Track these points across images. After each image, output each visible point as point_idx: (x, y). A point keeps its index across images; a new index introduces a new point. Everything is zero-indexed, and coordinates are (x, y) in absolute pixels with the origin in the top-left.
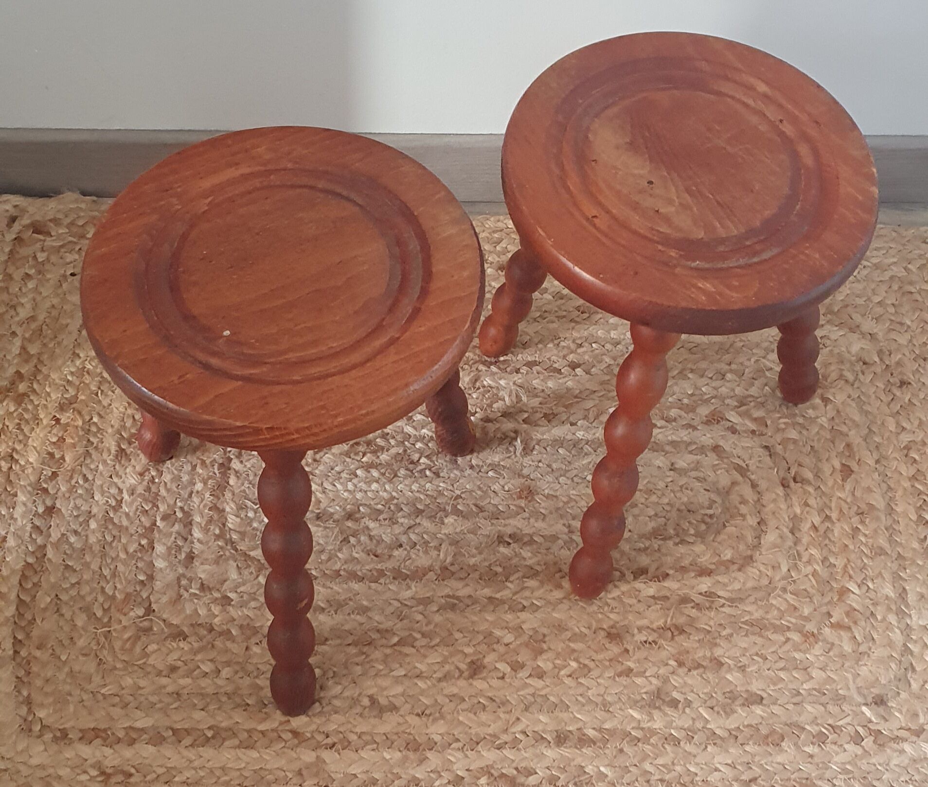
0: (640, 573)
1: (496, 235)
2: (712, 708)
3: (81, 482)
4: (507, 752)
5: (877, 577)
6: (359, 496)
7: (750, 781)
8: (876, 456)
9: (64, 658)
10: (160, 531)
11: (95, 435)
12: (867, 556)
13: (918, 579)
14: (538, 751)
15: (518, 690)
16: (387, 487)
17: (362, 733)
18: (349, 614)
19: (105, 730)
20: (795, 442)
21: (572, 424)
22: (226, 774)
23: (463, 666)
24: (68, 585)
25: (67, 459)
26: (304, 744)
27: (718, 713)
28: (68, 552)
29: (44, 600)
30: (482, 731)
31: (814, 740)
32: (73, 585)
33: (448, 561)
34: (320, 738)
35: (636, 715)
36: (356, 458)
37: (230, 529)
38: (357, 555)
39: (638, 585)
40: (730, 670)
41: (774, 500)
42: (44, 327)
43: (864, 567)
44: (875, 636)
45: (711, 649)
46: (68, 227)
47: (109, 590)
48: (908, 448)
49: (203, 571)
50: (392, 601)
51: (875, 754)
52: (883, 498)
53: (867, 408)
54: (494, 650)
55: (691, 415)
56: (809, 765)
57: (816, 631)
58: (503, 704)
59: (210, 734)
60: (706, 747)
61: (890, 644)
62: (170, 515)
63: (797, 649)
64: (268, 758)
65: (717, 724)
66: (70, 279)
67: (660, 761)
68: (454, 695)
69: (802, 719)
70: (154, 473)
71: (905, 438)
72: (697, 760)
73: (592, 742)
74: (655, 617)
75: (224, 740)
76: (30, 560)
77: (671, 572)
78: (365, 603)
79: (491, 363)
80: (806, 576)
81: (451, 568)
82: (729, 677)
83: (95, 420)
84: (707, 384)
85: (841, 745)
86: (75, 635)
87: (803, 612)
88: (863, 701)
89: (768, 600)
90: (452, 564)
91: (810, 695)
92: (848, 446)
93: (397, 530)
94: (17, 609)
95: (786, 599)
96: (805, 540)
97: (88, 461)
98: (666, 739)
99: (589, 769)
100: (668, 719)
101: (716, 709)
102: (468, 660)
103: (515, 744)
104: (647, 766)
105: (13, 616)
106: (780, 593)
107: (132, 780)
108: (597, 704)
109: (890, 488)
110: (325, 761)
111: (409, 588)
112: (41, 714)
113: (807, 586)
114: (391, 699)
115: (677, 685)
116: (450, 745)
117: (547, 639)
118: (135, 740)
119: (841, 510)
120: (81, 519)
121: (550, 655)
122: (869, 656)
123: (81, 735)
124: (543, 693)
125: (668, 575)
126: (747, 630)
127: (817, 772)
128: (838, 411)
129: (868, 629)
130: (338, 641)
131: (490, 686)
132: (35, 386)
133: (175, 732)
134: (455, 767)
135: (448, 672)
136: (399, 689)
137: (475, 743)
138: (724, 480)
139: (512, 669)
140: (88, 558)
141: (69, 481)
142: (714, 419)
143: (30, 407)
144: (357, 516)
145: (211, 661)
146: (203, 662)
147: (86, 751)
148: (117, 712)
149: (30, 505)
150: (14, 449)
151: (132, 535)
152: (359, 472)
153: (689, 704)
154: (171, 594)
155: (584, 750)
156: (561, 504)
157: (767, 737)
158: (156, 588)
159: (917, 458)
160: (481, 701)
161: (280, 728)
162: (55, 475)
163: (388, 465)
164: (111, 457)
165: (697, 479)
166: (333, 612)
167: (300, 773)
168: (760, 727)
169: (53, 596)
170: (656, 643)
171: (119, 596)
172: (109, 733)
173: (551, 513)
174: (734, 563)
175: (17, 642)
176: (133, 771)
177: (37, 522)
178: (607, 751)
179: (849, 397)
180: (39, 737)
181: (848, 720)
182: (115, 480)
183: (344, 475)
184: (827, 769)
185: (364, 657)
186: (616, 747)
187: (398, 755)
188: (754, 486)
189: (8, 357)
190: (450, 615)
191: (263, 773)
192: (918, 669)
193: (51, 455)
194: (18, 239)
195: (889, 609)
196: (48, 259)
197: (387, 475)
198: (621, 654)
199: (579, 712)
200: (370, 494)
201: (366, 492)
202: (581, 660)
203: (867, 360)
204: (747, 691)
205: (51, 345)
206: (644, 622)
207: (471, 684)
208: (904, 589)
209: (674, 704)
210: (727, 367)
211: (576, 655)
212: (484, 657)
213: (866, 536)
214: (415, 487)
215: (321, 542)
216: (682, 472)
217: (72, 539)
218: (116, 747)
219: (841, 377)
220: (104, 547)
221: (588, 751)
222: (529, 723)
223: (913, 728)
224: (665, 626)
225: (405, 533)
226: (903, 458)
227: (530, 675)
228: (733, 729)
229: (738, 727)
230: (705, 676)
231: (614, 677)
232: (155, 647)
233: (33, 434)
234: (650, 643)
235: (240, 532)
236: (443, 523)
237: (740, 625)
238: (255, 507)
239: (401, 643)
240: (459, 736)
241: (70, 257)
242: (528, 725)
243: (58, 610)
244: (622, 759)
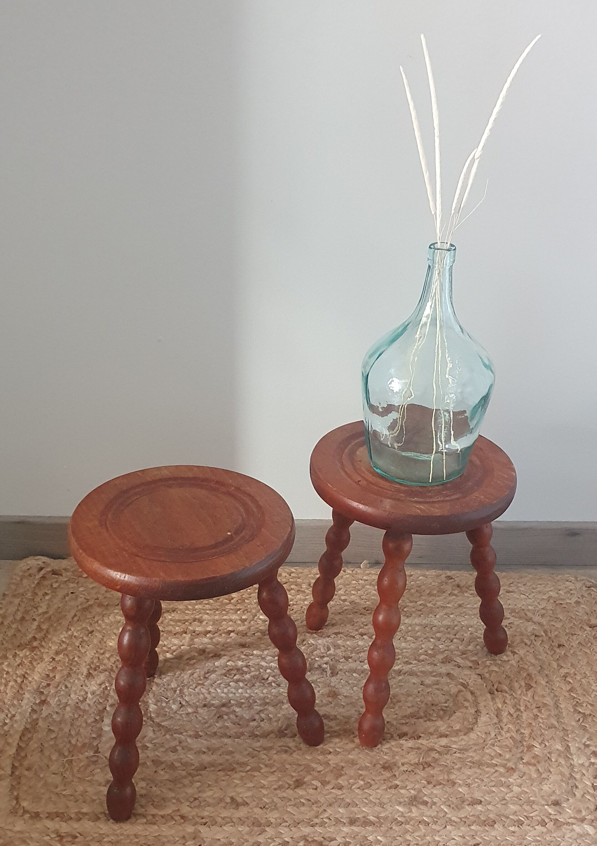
0: (402, 735)
2: (449, 806)
3: (63, 688)
4: (318, 829)
5: (551, 739)
6: (231, 695)
8: (546, 680)
9: (42, 776)
11: (75, 666)
12: (544, 729)
13: (576, 740)
14: (338, 828)
15: (325, 795)
16: (248, 691)
17: (224, 817)
18: (220, 755)
19: (63, 813)
20: (496, 672)
21: (361, 662)
22: (137, 838)
23: (291, 782)
24: (49, 739)
25: (57, 677)
26: (186, 823)
27: (453, 808)
28: (51, 722)
29: (34, 745)
30: (301, 817)
31: (515, 824)
32: (52, 739)
33: (284, 727)
34: (197, 819)
35: (401, 809)
37: (150, 711)
38: (227, 724)
39: (402, 742)
40: (460, 785)
41: (485, 700)
42: (52, 617)
43: (543, 734)
44: (552, 770)
45: (448, 775)
46: (72, 572)
47: (73, 742)
48: (565, 677)
50: (248, 749)
51: (555, 832)
52: (552, 700)
53: (540, 657)
54: (311, 774)
55: (433, 658)
56: (513, 838)
57: (514, 767)
58: (316, 803)
60: (446, 826)
61: (562, 774)
63: (502, 775)
64: (164, 829)
65: (452, 814)
66: (70, 595)
67: (417, 834)
68: (284, 798)
69: (507, 812)
71: (563, 671)
72: (440, 834)
73: (372, 824)
74: (413, 758)
75: (137, 819)
76: (28, 726)
77: (422, 735)
78: (231, 749)
79: (313, 633)
80: (507, 738)
81: (285, 732)
82: (460, 789)
83: (76, 659)
84: (442, 644)
85: (533, 827)
86: (50, 763)
87: (505, 756)
88: (545, 803)
89: (483, 750)
91: (512, 799)
92: (529, 675)
93: (253, 712)
94: (17, 750)
95: (494, 750)
96: (505, 720)
97: (69, 678)
98: (420, 822)
99: (371, 838)
100: (421, 811)
101: (452, 806)
102: (294, 779)
103: (322, 824)
104: (408, 837)
105: (14, 754)
106: (491, 746)
107: (77, 840)
108: (375, 803)
109: (556, 696)
110: (200, 831)
111: (259, 741)
112: (25, 804)
113: (507, 743)
114: (245, 799)
115: (426, 793)
116: (281, 824)
117: (344, 769)
118: (81, 819)
119: (526, 706)
120: (61, 706)
121: (346, 777)
122: (548, 780)
123: (47, 815)
124: (341, 797)
125: (420, 737)
126: (471, 766)
127: (518, 841)
128: (521, 658)
129: (547, 766)
130: (212, 769)
131: (308, 793)
132: (43, 643)
134: (283, 836)
135: (281, 785)
136: (249, 794)
137: (297, 824)
138: (454, 690)
139: (322, 784)
140: (63, 725)
141: (56, 687)
142: (447, 661)
143: (38, 653)
144: (229, 705)
147: (49, 824)
148: (71, 804)
149: (32, 699)
150: (26, 673)
151: (91, 714)
152: (231, 684)
153: (435, 803)
155: (367, 828)
156: (354, 701)
157: (485, 821)
158: (102, 741)
159: (571, 681)
160: (302, 800)
161: (173, 814)
162: (49, 685)
163: (250, 680)
164: (83, 676)
165: (438, 689)
167: (184, 837)
168: (481, 816)
169: (40, 744)
170: (413, 772)
171: (79, 744)
172: (65, 814)
173: (348, 704)
174: (461, 731)
175: (14, 767)
176: (78, 835)
177: (35, 708)
178: (382, 828)
179: (528, 651)
180: (21, 816)
181: (537, 812)
182: (84, 687)
183: (222, 685)
184: (524, 839)
185: (228, 777)
186: (388, 826)
187: (247, 829)
188: (472, 693)
189: (29, 630)
190: (284, 756)
191: (160, 838)
192: (579, 787)
193: (48, 675)
194: (43, 577)
195: (559, 755)
196: (59, 586)
197: (248, 685)
198: (391, 777)
199: (364, 807)
200: (237, 695)
201: (235, 694)
202: (366, 780)
203: (537, 634)
204: (472, 798)
205: (55, 625)
206: (406, 760)
207: (296, 792)
208: (568, 745)
209: (425, 803)
210: (454, 637)
211: (363, 777)
212: (305, 778)
213: (542, 718)
214: (265, 691)
215: (206, 718)
216: (428, 686)
217: (55, 716)
218: (69, 822)
219: (522, 641)
220: (73, 720)
221: (370, 828)
222: (331, 813)
223: (578, 817)
224: (419, 762)
225: (258, 714)
226: (563, 681)
227: (333, 788)
228: (463, 818)
229: (466, 817)
230: (444, 789)
231: (387, 790)
232: (99, 770)
233: (39, 665)
234: (409, 771)
235: (157, 714)
236: (281, 709)
237: (466, 763)
238: (167, 700)
239: (252, 769)
240: (287, 819)
241: (72, 585)
242: (331, 815)
243: (42, 751)
244: (392, 832)
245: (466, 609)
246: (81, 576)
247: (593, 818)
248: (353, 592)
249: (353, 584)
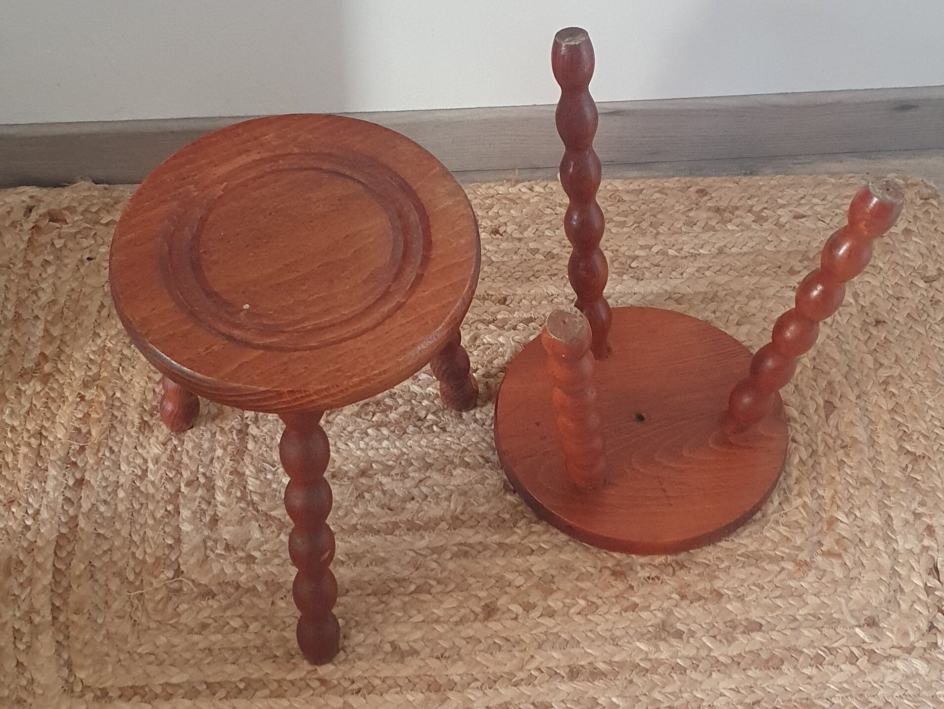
1: (488, 201)
2: (714, 637)
3: (107, 454)
4: (524, 689)
5: (863, 506)
6: (371, 453)
7: (754, 704)
8: (856, 391)
9: (100, 621)
10: (185, 497)
11: (119, 409)
12: (853, 487)
13: (903, 506)
14: (552, 686)
15: (531, 630)
16: (397, 443)
17: (385, 677)
18: (367, 566)
19: (143, 687)
23: (478, 610)
24: (101, 552)
25: (94, 433)
26: (331, 692)
27: (720, 641)
28: (98, 521)
29: (79, 567)
30: (499, 670)
31: (812, 662)
32: (105, 552)
33: (458, 511)
34: (346, 684)
35: (642, 646)
36: (367, 417)
37: (251, 491)
38: (372, 510)
40: (729, 600)
42: (65, 310)
43: (851, 497)
44: (865, 562)
45: (710, 582)
46: (82, 214)
47: (139, 555)
48: (886, 383)
49: (226, 532)
50: (407, 552)
51: (870, 673)
52: (866, 431)
53: (847, 347)
54: (506, 593)
56: (808, 686)
57: (808, 560)
58: (518, 643)
59: (242, 686)
60: (711, 674)
61: (879, 568)
62: (193, 481)
63: (791, 577)
64: (298, 706)
65: (720, 652)
66: (87, 263)
67: (669, 689)
68: (470, 638)
69: (799, 643)
70: (176, 442)
71: (883, 373)
72: (703, 687)
73: (604, 675)
75: (256, 690)
76: (64, 530)
78: (382, 554)
80: (797, 508)
81: (462, 518)
82: (729, 607)
83: (118, 395)
85: (838, 666)
86: (109, 598)
87: (795, 542)
88: (857, 624)
89: (762, 533)
90: (462, 514)
91: (806, 620)
92: (830, 383)
93: (409, 483)
94: (53, 577)
95: (779, 532)
96: (794, 475)
97: (113, 435)
98: (673, 668)
99: (602, 700)
100: (673, 649)
101: (718, 637)
102: (483, 604)
103: (530, 680)
104: (656, 695)
105: (50, 584)
106: (773, 525)
108: (606, 639)
109: (871, 422)
110: (352, 706)
111: (423, 538)
112: (82, 675)
113: (798, 517)
114: (411, 644)
115: (680, 617)
116: (469, 684)
117: (556, 580)
118: (172, 695)
119: (826, 445)
120: (110, 490)
121: (559, 595)
122: (859, 580)
123: (120, 693)
124: (555, 631)
126: (744, 562)
127: (817, 692)
128: (819, 352)
129: (857, 555)
130: (359, 592)
131: (504, 627)
132: (60, 366)
133: (209, 685)
135: (464, 616)
136: (418, 634)
137: (493, 681)
139: (524, 610)
140: (118, 526)
141: (96, 454)
143: (55, 386)
144: (371, 472)
145: (240, 616)
146: (232, 617)
148: (153, 669)
149: (60, 478)
150: (43, 427)
151: (158, 502)
152: (370, 431)
153: (692, 634)
154: (199, 555)
155: (596, 683)
157: (767, 661)
158: (184, 551)
159: (896, 392)
160: (497, 641)
161: (308, 677)
162: (82, 448)
163: (397, 422)
164: (135, 429)
166: (352, 565)
168: (761, 653)
169: (87, 563)
170: (659, 579)
171: (150, 560)
172: (147, 690)
175: (55, 609)
177: (68, 494)
178: (618, 683)
180: (81, 697)
181: (843, 641)
182: (140, 451)
183: (356, 434)
184: (825, 689)
185: (383, 605)
186: (626, 678)
187: (420, 697)
189: (32, 340)
190: (464, 561)
192: (906, 590)
193: (79, 430)
194: (36, 228)
195: (876, 535)
196: (65, 245)
197: (397, 432)
198: (626, 590)
199: (589, 647)
200: (381, 451)
201: (377, 449)
202: (589, 598)
204: (747, 619)
205: (72, 327)
206: (647, 559)
207: (487, 626)
208: (889, 516)
209: (679, 635)
211: (584, 593)
212: (497, 599)
213: (851, 467)
214: (423, 442)
215: (339, 499)
217: (102, 509)
218: (154, 703)
220: (132, 515)
221: (599, 683)
222: (543, 660)
223: (904, 646)
224: (666, 562)
225: (417, 486)
226: (882, 392)
227: (542, 615)
228: (735, 656)
229: (740, 654)
230: (706, 607)
231: (621, 613)
232: (186, 606)
233: (60, 411)
234: (653, 579)
235: (260, 494)
236: (452, 475)
237: (737, 557)
238: (274, 469)
239: (418, 591)
240: (478, 676)
241: (85, 243)
242: (542, 663)
243: (92, 577)
244: (632, 690)
245: (731, 258)
246: (97, 223)
247: (925, 646)
248: (547, 233)
249: (548, 215)
